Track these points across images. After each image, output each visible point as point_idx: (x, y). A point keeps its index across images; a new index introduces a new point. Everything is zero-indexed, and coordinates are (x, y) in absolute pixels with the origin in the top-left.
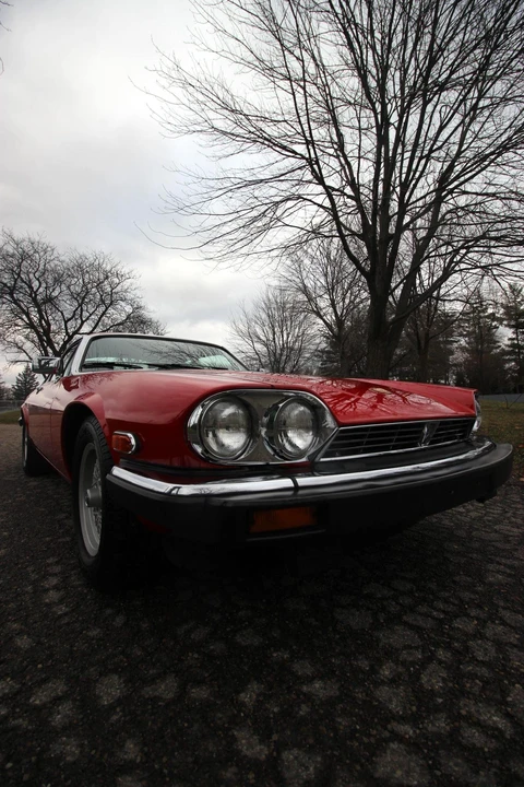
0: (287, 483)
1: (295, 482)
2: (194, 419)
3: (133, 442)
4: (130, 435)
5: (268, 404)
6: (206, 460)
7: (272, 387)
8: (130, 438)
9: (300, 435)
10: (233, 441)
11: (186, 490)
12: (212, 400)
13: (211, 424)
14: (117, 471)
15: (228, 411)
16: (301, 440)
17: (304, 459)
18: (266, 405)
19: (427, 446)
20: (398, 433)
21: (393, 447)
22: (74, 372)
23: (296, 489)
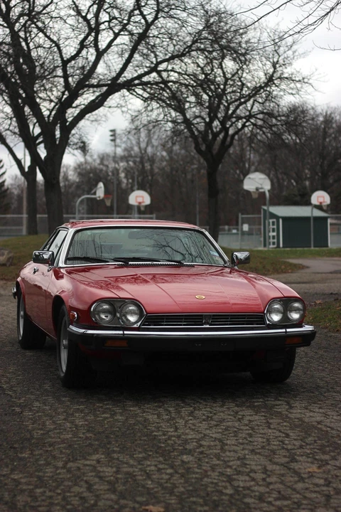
0: (121, 332)
1: (124, 332)
2: (92, 309)
3: (76, 316)
4: (75, 313)
6: (97, 323)
9: (132, 316)
11: (89, 332)
12: (99, 302)
13: (98, 311)
14: (71, 326)
15: (106, 307)
16: (132, 319)
17: (135, 326)
18: (119, 304)
19: (208, 326)
20: (185, 319)
21: (184, 325)
22: (61, 264)
23: (124, 334)
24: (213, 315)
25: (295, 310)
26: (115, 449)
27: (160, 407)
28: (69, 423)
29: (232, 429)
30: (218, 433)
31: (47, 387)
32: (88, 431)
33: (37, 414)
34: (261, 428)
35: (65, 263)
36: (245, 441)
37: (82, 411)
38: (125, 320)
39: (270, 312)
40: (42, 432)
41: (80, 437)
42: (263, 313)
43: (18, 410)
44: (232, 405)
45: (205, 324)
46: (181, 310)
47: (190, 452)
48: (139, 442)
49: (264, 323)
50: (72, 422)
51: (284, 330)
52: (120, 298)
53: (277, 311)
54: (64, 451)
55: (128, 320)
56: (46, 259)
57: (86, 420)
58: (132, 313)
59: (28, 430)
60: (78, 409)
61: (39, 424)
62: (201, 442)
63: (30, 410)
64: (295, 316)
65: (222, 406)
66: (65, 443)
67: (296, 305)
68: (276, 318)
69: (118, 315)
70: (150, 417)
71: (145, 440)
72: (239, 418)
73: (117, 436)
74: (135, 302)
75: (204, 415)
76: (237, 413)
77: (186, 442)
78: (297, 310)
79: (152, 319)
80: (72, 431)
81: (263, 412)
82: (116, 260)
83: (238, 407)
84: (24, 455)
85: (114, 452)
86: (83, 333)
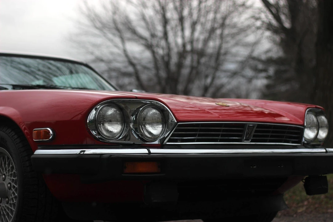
1: (149, 151)
3: (51, 132)
4: (49, 129)
5: (133, 108)
6: (100, 139)
7: (136, 98)
8: (49, 131)
9: (153, 127)
11: (90, 152)
12: (102, 105)
13: (101, 120)
19: (248, 143)
20: (223, 130)
23: (150, 153)
24: (259, 126)
38: (145, 132)
42: (303, 125)
49: (300, 141)
51: (324, 151)
67: (323, 118)
69: (132, 126)
86: (79, 154)
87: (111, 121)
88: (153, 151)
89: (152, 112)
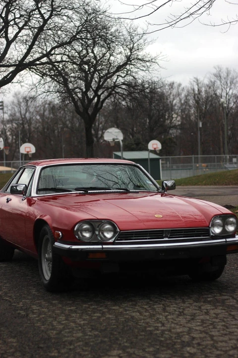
0: (100, 247)
1: (102, 246)
2: (75, 229)
3: (61, 234)
4: (60, 232)
6: (79, 240)
9: (108, 233)
10: (87, 235)
11: (74, 247)
13: (81, 230)
14: (57, 244)
15: (86, 226)
16: (108, 235)
17: (111, 241)
18: (97, 224)
19: (167, 239)
20: (149, 234)
21: (149, 239)
22: (34, 194)
23: (103, 248)
24: (172, 230)
25: (231, 224)
26: (126, 344)
27: (135, 305)
28: (73, 322)
29: (207, 322)
30: (199, 325)
31: (34, 292)
32: (93, 329)
33: (41, 316)
34: (229, 319)
35: (37, 193)
36: (225, 332)
37: (75, 312)
38: (102, 236)
39: (213, 225)
40: (55, 332)
41: (90, 335)
42: (209, 227)
43: (22, 313)
44: (191, 301)
45: (165, 237)
46: (146, 227)
47: (189, 344)
48: (141, 337)
49: (209, 235)
50: (75, 322)
51: (224, 240)
52: (98, 219)
53: (218, 225)
54: (84, 348)
55: (105, 236)
56: (20, 191)
57: (84, 320)
58: (108, 230)
59: (43, 331)
60: (71, 310)
61: (48, 325)
62: (192, 335)
63: (34, 313)
64: (231, 228)
65: (184, 302)
66: (80, 341)
67: (231, 219)
68: (217, 230)
69: (97, 233)
70: (134, 314)
71: (145, 336)
72: (205, 312)
73: (119, 333)
74: (110, 222)
75: (175, 311)
76: (200, 307)
77: (179, 335)
78: (231, 223)
79: (124, 235)
80: (80, 330)
81: (220, 306)
82: (77, 189)
83: (197, 302)
84: (53, 354)
85: (128, 347)
86: (69, 248)
87: (86, 230)
88: (104, 246)
89: (108, 226)
